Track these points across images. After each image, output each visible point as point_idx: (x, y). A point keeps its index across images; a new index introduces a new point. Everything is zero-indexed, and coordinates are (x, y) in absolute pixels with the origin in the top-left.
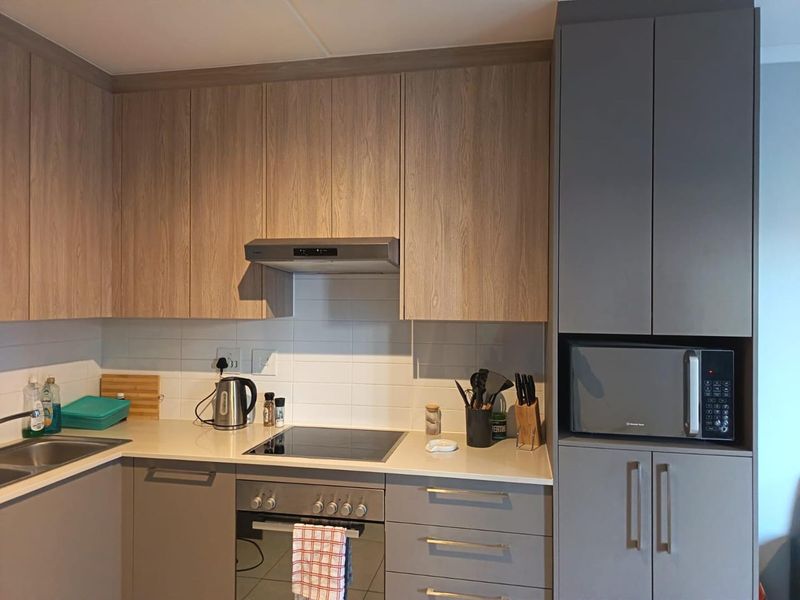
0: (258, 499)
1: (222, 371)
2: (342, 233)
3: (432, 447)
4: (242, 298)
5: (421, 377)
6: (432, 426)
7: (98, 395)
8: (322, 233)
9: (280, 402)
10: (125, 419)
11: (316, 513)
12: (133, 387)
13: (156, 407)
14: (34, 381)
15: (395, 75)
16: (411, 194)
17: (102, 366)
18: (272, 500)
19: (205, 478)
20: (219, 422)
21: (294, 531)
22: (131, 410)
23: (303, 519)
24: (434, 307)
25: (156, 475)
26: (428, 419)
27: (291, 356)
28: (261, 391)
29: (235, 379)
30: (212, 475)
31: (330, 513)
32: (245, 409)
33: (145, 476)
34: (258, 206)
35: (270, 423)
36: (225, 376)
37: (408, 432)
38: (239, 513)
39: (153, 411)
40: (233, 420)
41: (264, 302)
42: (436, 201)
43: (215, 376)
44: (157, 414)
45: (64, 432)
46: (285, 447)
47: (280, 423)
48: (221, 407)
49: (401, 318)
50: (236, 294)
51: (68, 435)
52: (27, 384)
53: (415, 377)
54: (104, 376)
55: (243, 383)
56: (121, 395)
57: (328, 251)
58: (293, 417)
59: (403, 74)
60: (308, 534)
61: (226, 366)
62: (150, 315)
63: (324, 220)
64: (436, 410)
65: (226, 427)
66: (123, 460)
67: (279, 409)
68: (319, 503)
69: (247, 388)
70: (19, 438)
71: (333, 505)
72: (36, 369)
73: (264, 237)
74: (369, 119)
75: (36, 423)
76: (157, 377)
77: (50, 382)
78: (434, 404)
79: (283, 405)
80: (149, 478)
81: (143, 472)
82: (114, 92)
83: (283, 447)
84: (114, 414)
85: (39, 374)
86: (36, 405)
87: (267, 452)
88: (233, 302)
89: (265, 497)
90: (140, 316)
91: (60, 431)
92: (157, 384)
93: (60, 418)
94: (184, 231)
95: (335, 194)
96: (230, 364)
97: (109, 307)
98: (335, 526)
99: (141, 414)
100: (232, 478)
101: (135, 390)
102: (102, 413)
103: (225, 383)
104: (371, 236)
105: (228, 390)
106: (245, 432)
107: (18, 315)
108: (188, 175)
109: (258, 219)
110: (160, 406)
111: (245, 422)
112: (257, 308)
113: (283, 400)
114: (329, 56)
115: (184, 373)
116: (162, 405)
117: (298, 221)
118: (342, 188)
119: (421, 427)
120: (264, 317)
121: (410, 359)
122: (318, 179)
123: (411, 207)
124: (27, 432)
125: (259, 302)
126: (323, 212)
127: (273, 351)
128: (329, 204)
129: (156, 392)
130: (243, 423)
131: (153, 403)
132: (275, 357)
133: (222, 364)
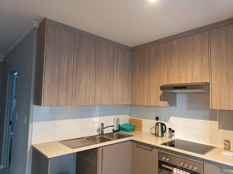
0: (164, 158)
1: (157, 120)
2: (189, 81)
3: (224, 154)
4: (161, 101)
5: (221, 129)
6: (226, 147)
7: (128, 123)
8: (183, 82)
9: (173, 131)
10: (134, 130)
11: (181, 166)
12: (136, 122)
13: (141, 128)
14: (115, 118)
15: (206, 32)
16: (213, 68)
17: (130, 117)
18: (168, 159)
19: (150, 149)
20: (156, 135)
21: (174, 170)
22: (136, 128)
23: (177, 167)
24: (223, 105)
25: (139, 146)
26: (225, 144)
27: (176, 118)
28: (168, 127)
29: (160, 123)
30: (152, 148)
31: (185, 167)
32: (163, 132)
33: (136, 145)
34: (165, 75)
35: (171, 137)
36: (158, 122)
37: (216, 147)
38: (159, 161)
39: (141, 129)
40: (160, 134)
41: (167, 102)
42: (223, 70)
43: (155, 122)
44: (142, 130)
45: (121, 131)
46: (175, 145)
47: (173, 137)
48: (156, 130)
49: (211, 108)
50: (159, 99)
51: (122, 132)
52: (113, 119)
53: (219, 129)
54: (130, 119)
55: (162, 124)
56: (133, 124)
57: (184, 87)
58: (177, 136)
59: (209, 31)
60: (178, 172)
61: (158, 119)
62: (139, 104)
63: (184, 78)
64: (228, 141)
65: (158, 136)
66: (132, 140)
67: (173, 133)
68: (182, 164)
69: (164, 126)
70: (112, 131)
71: (186, 165)
72: (115, 116)
73: (166, 84)
74: (198, 47)
75: (115, 129)
76: (141, 120)
77: (118, 119)
78: (227, 139)
79: (174, 132)
80: (137, 146)
81: (136, 144)
82: (131, 51)
83: (174, 145)
84: (132, 129)
85: (116, 117)
86: (115, 124)
87: (170, 146)
88: (158, 102)
89: (166, 158)
90: (137, 104)
91: (120, 131)
92: (141, 122)
93: (120, 128)
94: (146, 83)
95: (187, 70)
96: (159, 119)
97: (130, 102)
98: (187, 172)
99: (138, 130)
100: (157, 150)
101: (137, 123)
102: (129, 128)
103: (157, 124)
104: (199, 82)
105: (158, 126)
106: (163, 139)
107: (111, 103)
108: (147, 69)
109: (165, 79)
110: (142, 128)
111: (163, 136)
112: (165, 103)
113: (174, 131)
114: (185, 31)
115: (148, 120)
116: (143, 128)
117: (176, 79)
118: (189, 68)
119: (222, 146)
120: (167, 106)
121: (217, 122)
122: (182, 66)
123: (214, 72)
124: (113, 130)
125: (165, 102)
126: (183, 76)
127: (171, 116)
128: (185, 73)
129: (141, 124)
130: (162, 136)
131: (141, 127)
132: (172, 118)
133: (157, 119)
